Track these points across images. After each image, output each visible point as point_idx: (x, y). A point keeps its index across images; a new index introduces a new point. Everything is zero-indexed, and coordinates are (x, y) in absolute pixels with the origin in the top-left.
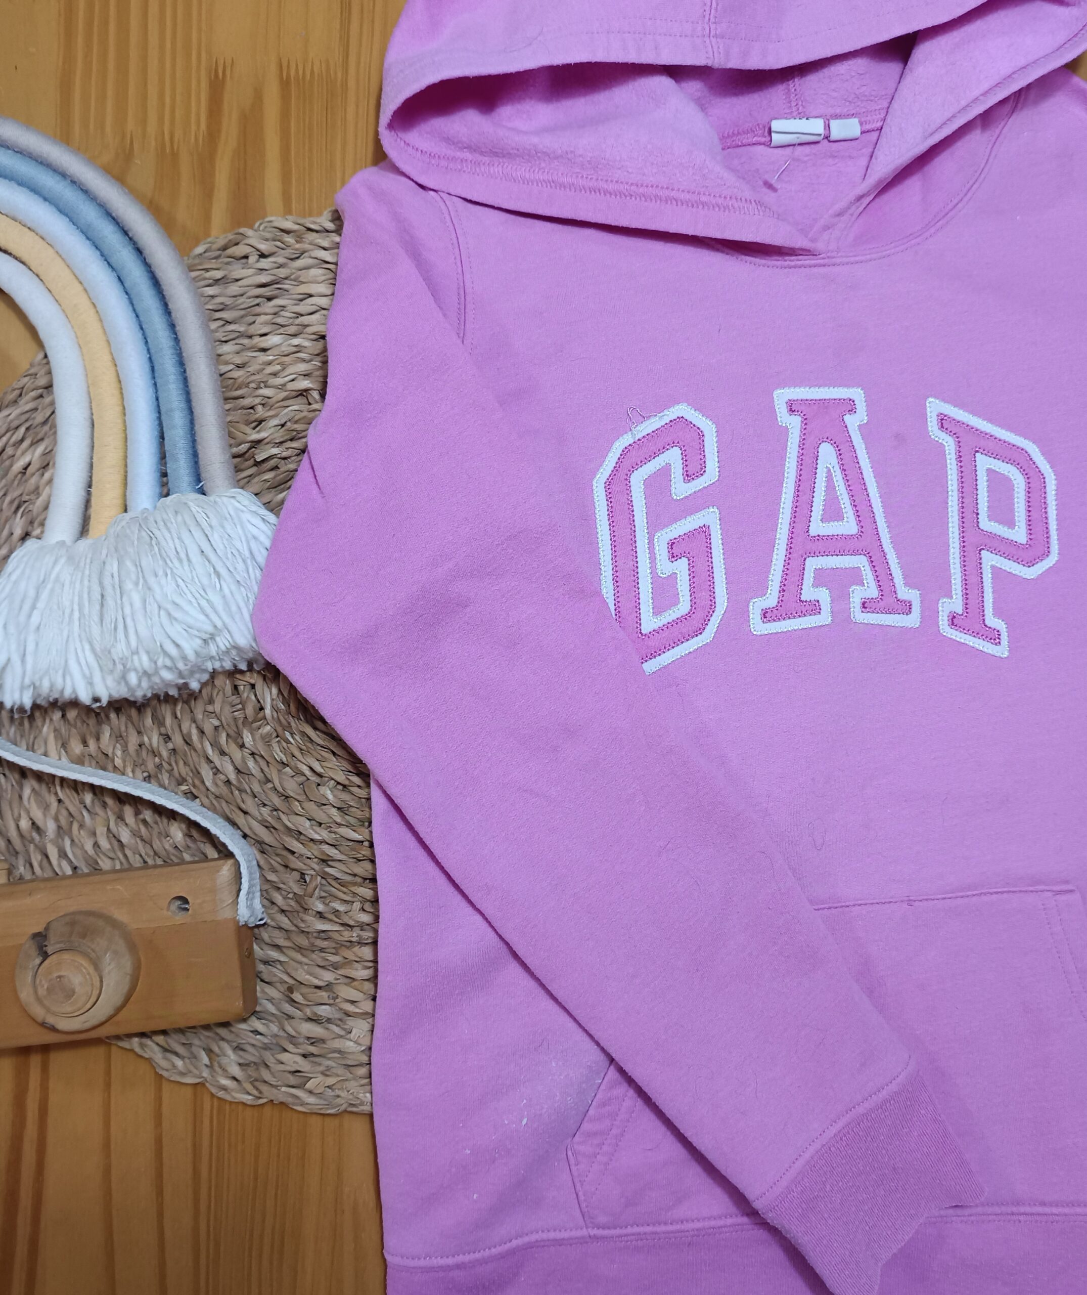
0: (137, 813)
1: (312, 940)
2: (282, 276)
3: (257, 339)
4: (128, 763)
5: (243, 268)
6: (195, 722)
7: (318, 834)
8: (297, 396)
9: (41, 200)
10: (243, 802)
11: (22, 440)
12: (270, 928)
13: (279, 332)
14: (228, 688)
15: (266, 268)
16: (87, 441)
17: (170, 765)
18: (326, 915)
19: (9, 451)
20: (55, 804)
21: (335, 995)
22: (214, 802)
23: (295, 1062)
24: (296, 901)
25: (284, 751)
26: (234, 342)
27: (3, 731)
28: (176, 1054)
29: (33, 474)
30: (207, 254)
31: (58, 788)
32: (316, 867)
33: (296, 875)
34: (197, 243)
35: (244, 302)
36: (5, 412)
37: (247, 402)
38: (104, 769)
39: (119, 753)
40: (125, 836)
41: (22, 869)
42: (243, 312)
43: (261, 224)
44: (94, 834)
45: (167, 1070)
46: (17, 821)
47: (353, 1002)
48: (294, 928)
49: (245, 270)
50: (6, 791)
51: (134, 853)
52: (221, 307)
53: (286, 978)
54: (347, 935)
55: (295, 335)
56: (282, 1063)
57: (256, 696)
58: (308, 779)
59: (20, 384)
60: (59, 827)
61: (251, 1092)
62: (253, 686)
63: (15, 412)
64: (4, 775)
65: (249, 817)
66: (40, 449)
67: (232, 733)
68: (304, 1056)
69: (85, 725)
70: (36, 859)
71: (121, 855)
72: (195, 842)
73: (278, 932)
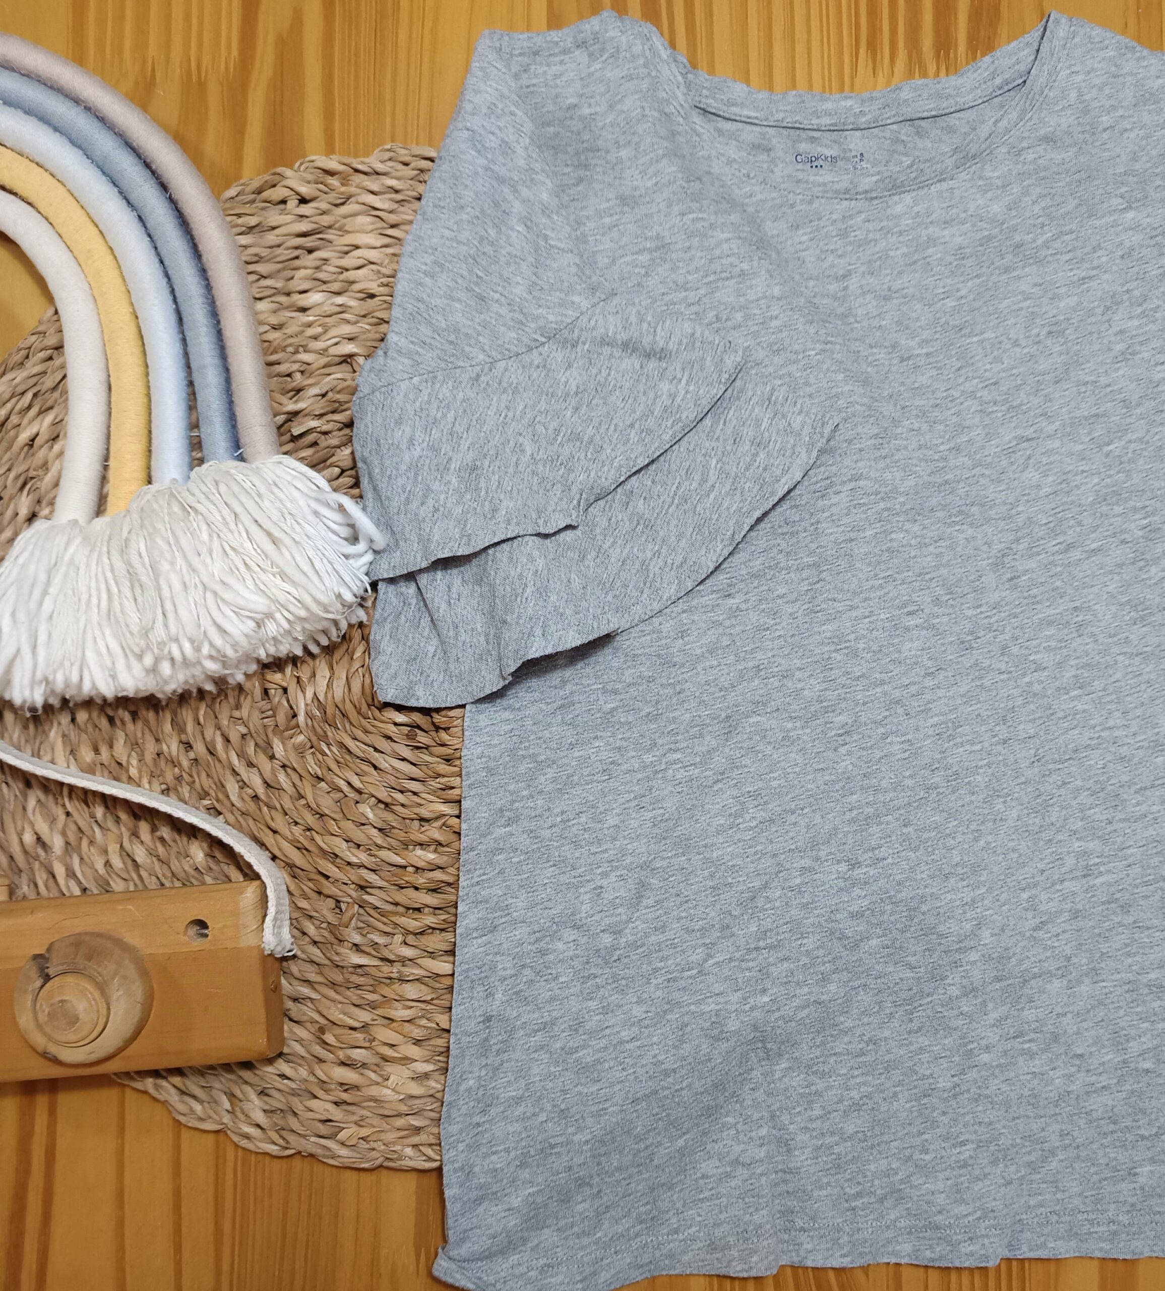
0: (154, 829)
1: (347, 976)
2: (326, 224)
3: (296, 297)
4: (144, 774)
5: (280, 214)
6: (219, 729)
7: (356, 857)
8: (340, 363)
9: (51, 131)
10: (273, 820)
11: (29, 407)
12: (300, 961)
13: (321, 289)
14: (258, 692)
15: (307, 214)
16: (103, 408)
17: (191, 776)
18: (363, 948)
19: (14, 419)
20: (62, 817)
21: (371, 1037)
22: (240, 819)
23: (325, 1110)
24: (331, 932)
25: (319, 764)
26: (269, 300)
27: (6, 735)
28: (194, 1097)
29: (42, 447)
30: (239, 198)
31: (66, 800)
32: (354, 894)
33: (331, 903)
34: (228, 186)
35: (282, 253)
36: (9, 376)
37: (283, 368)
38: (117, 779)
39: (134, 762)
40: (140, 855)
41: (25, 889)
42: (280, 266)
43: (301, 164)
44: (106, 852)
45: (184, 1115)
46: (20, 835)
47: (392, 1046)
48: (327, 962)
49: (282, 217)
50: (9, 802)
51: (150, 875)
52: (256, 259)
53: (316, 1017)
54: (386, 969)
55: (338, 294)
56: (312, 1111)
57: (288, 701)
58: (346, 796)
59: (27, 344)
60: (67, 843)
61: (277, 1142)
62: (285, 690)
63: (20, 376)
64: (7, 783)
65: (278, 836)
66: (49, 418)
67: (261, 743)
68: (336, 1103)
69: (98, 730)
70: (41, 878)
71: (135, 876)
72: (218, 862)
73: (308, 965)
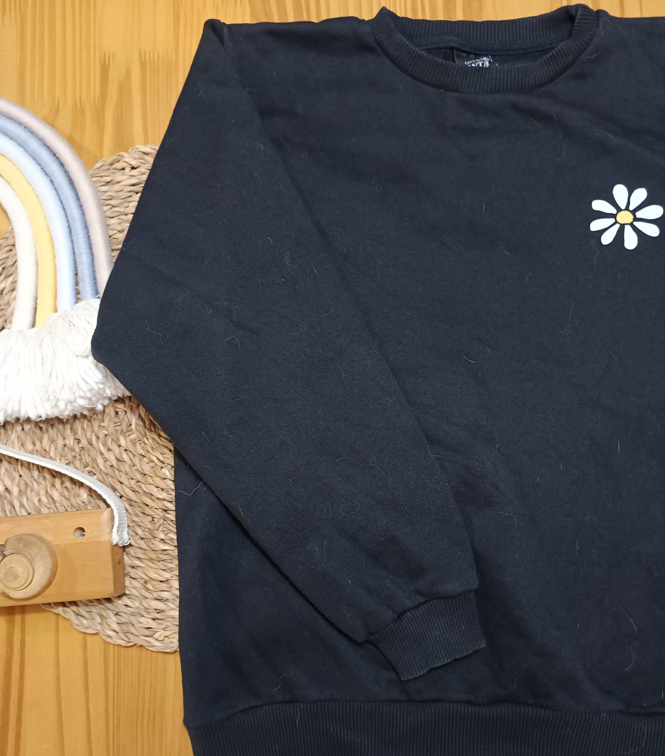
0: (62, 483)
1: (158, 555)
4: (57, 455)
5: (122, 175)
6: (94, 432)
7: (161, 495)
10: (120, 477)
12: (135, 548)
14: (113, 414)
15: (135, 175)
17: (80, 456)
18: (166, 541)
20: (17, 477)
21: (171, 586)
22: (105, 477)
23: (148, 622)
24: (150, 533)
25: (143, 449)
26: (116, 218)
28: (83, 617)
29: (6, 294)
30: (102, 168)
31: (20, 468)
32: (161, 514)
33: (150, 519)
34: (97, 162)
35: (123, 195)
38: (44, 458)
39: (53, 449)
40: (56, 495)
42: (121, 201)
43: (132, 150)
44: (38, 494)
45: (78, 625)
48: (148, 548)
49: (123, 177)
51: (61, 505)
52: (110, 198)
53: (144, 576)
56: (141, 623)
57: (128, 418)
58: (157, 465)
60: (20, 491)
61: (124, 639)
62: (126, 412)
65: (123, 485)
66: (10, 280)
67: (114, 439)
68: (154, 619)
69: (35, 434)
70: (8, 508)
71: (53, 506)
72: (94, 499)
73: (139, 550)
